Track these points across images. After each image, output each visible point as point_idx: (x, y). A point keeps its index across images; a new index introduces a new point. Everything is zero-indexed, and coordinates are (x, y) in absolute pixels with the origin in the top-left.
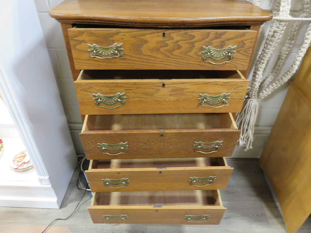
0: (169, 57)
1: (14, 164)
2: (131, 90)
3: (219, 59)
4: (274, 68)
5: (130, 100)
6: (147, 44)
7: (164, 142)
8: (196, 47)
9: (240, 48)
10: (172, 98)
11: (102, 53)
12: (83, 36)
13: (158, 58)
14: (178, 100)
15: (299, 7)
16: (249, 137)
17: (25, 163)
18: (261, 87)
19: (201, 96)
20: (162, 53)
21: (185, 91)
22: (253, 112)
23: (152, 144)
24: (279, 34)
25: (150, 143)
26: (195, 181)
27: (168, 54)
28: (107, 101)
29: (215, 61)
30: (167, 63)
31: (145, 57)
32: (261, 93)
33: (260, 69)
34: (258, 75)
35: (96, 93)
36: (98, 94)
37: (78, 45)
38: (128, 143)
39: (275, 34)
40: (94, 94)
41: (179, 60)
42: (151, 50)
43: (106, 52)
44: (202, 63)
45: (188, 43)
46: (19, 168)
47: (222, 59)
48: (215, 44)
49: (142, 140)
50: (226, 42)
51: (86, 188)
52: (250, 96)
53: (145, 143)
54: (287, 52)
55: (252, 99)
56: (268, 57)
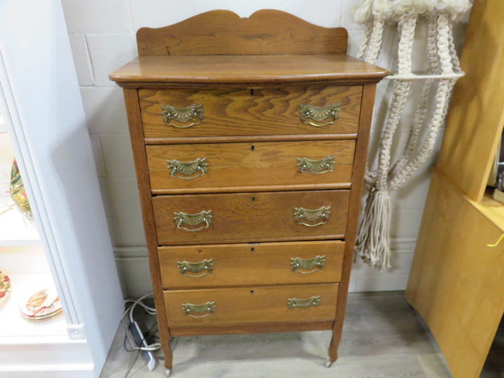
0: (259, 119)
1: (29, 310)
2: (214, 154)
3: (321, 119)
4: (406, 147)
5: (212, 168)
6: (232, 104)
7: (257, 210)
8: (290, 107)
9: (344, 105)
10: (264, 165)
11: (177, 116)
12: (155, 96)
13: (246, 120)
14: (271, 167)
15: (426, 67)
16: (384, 250)
17: (45, 307)
18: (391, 175)
19: (299, 161)
20: (251, 114)
21: (279, 154)
22: (385, 211)
23: (243, 213)
24: (402, 97)
25: (239, 212)
26: (298, 265)
27: (258, 115)
28: (184, 170)
29: (316, 122)
30: (257, 127)
31: (230, 120)
32: (392, 182)
33: (385, 146)
34: (384, 154)
35: (171, 159)
36: (174, 160)
37: (148, 106)
38: (211, 212)
39: (398, 97)
40: (169, 161)
41: (271, 123)
42: (238, 110)
43: (183, 114)
44: (301, 126)
45: (282, 101)
46: (37, 315)
47: (324, 120)
48: (314, 101)
49: (230, 208)
50: (327, 99)
51: (140, 346)
52: (378, 188)
53: (233, 212)
54: (420, 126)
55: (380, 192)
56: (393, 128)
